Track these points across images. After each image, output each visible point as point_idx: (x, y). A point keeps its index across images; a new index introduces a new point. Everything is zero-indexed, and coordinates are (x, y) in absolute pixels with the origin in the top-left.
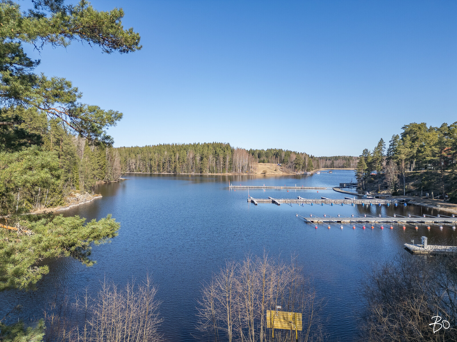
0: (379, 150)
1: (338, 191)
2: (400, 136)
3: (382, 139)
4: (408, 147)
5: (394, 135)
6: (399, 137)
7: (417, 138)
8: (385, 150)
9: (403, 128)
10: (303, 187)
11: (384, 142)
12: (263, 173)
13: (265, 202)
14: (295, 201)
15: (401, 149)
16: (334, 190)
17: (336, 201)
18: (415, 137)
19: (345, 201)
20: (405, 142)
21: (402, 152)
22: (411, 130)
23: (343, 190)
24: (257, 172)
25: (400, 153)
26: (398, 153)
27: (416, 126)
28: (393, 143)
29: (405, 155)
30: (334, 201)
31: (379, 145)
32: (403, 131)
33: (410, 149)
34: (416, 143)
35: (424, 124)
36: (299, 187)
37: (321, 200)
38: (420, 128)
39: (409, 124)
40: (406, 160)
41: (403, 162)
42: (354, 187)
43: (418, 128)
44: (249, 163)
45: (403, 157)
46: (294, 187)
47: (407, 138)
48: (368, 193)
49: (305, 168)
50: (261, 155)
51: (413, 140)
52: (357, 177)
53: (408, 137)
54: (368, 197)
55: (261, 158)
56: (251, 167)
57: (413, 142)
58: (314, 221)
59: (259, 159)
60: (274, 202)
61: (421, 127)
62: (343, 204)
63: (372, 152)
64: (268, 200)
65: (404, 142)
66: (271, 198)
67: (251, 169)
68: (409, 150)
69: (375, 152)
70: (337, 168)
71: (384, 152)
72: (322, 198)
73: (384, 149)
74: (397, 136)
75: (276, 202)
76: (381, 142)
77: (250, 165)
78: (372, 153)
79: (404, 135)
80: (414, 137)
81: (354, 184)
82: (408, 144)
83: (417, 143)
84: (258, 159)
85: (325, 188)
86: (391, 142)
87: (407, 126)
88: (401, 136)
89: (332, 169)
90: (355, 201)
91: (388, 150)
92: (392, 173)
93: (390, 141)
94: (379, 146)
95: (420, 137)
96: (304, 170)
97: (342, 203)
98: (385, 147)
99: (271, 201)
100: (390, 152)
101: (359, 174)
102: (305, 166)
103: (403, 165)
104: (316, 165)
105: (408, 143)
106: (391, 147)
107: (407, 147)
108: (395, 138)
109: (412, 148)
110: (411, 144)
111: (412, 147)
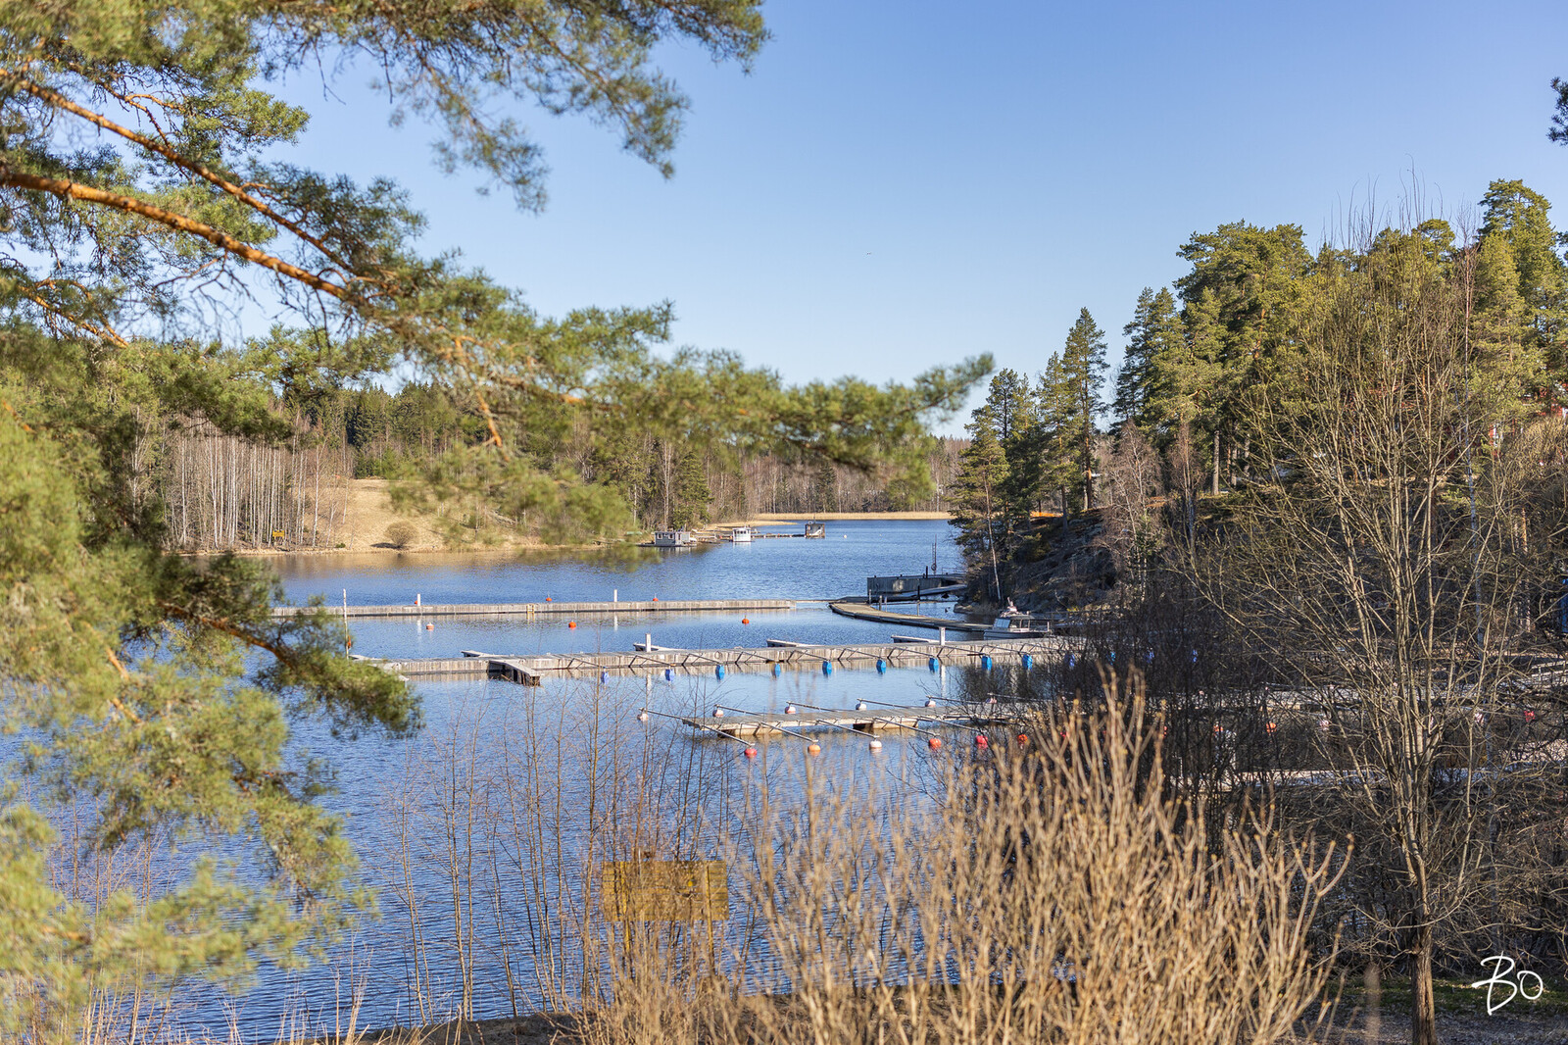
0: (1073, 376)
1: (857, 617)
2: (1174, 292)
3: (1085, 314)
4: (1212, 356)
5: (1147, 293)
6: (1170, 301)
7: (1255, 307)
8: (1104, 375)
9: (1188, 251)
10: (659, 605)
11: (1097, 330)
12: (388, 546)
13: (445, 673)
14: (624, 661)
15: (1176, 367)
16: (835, 611)
17: (847, 654)
18: (1245, 303)
19: (895, 653)
20: (1198, 327)
21: (1184, 384)
22: (1223, 265)
23: (887, 610)
24: (345, 536)
25: (1170, 388)
26: (1164, 386)
27: (1247, 241)
28: (1146, 337)
29: (1196, 398)
30: (836, 654)
31: (1073, 348)
32: (1186, 268)
33: (1220, 364)
34: (1247, 336)
35: (1289, 236)
36: (638, 605)
37: (768, 653)
38: (1263, 254)
39: (1215, 231)
40: (1198, 424)
41: (1185, 431)
42: (945, 595)
43: (1256, 254)
44: (288, 478)
45: (1187, 408)
46: (606, 606)
47: (1205, 307)
48: (1014, 609)
49: (661, 506)
50: (364, 424)
51: (1236, 319)
52: (958, 532)
53: (1211, 302)
54: (1014, 629)
55: (365, 445)
56: (308, 504)
57: (1235, 326)
58: (737, 732)
59: (352, 450)
60: (498, 671)
61: (1268, 246)
62: (883, 665)
63: (1034, 384)
64: (467, 664)
65: (1190, 329)
66: (482, 655)
67: (304, 521)
68: (1218, 371)
69: (1049, 390)
70: (852, 510)
71: (1099, 391)
72: (773, 645)
73: (1097, 374)
74: (1164, 294)
75: (516, 671)
76: (1084, 332)
77: (298, 494)
78: (1034, 389)
79: (1193, 288)
80: (1239, 300)
81: (947, 581)
82: (1212, 340)
83: (1252, 336)
84: (351, 452)
85: (789, 604)
86: (1135, 333)
87: (1204, 240)
88: (1180, 296)
89: (824, 516)
90: (945, 652)
91: (1123, 378)
92: (1133, 498)
93: (1129, 328)
94: (1071, 352)
95: (1267, 299)
96: (653, 517)
97: (880, 662)
98: (1106, 359)
99: (485, 666)
100: (1133, 390)
101: (969, 513)
102: (659, 494)
103: (1184, 450)
104: (726, 490)
105: (1212, 336)
106: (1137, 362)
107: (1206, 358)
108: (1153, 308)
109: (1230, 363)
110: (1224, 339)
111: (1227, 354)
